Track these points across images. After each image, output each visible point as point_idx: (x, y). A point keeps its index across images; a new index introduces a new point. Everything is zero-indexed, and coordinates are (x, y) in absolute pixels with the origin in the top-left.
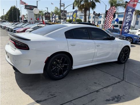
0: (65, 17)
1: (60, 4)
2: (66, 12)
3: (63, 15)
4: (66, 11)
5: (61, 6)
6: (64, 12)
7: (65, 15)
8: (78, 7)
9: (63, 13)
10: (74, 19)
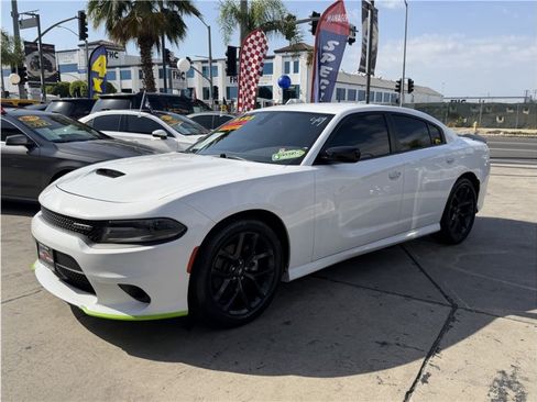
0: (48, 74)
1: (15, 14)
2: (50, 49)
3: (35, 65)
4: (53, 46)
5: (18, 25)
6: (43, 51)
7: (48, 65)
8: (109, 27)
9: (36, 53)
10: (95, 79)
